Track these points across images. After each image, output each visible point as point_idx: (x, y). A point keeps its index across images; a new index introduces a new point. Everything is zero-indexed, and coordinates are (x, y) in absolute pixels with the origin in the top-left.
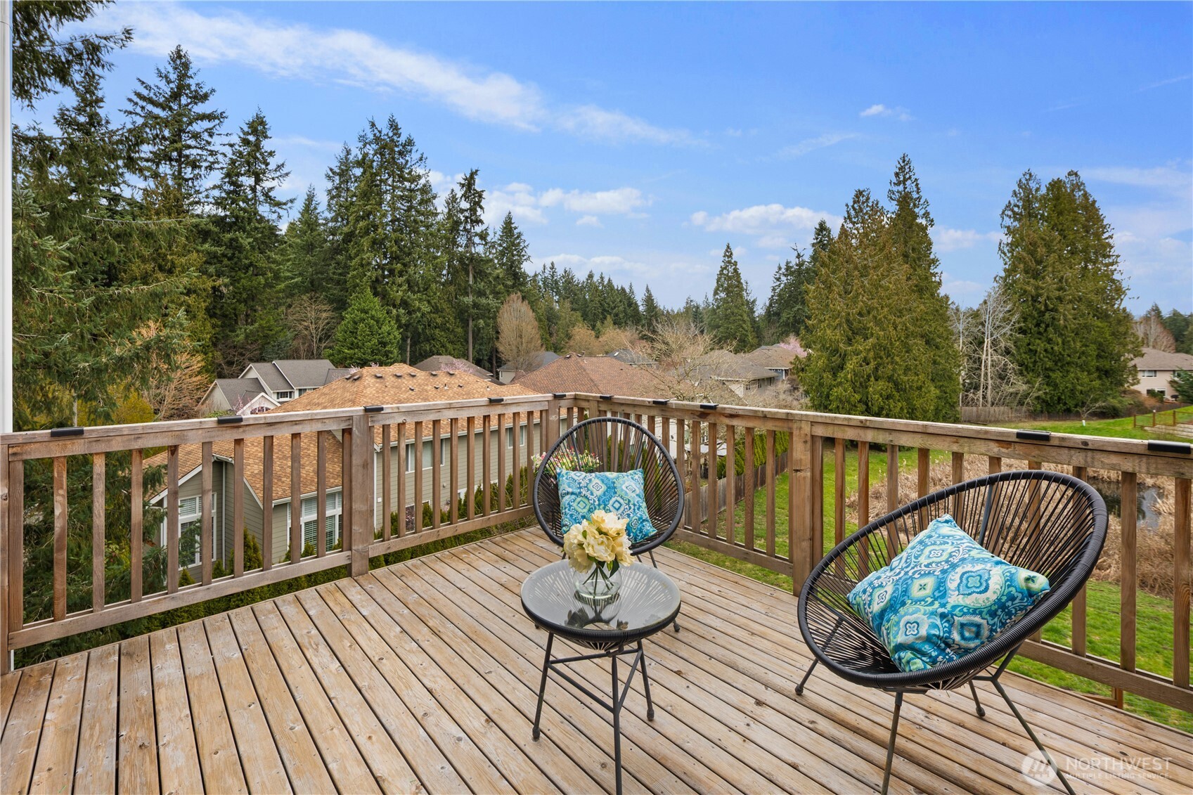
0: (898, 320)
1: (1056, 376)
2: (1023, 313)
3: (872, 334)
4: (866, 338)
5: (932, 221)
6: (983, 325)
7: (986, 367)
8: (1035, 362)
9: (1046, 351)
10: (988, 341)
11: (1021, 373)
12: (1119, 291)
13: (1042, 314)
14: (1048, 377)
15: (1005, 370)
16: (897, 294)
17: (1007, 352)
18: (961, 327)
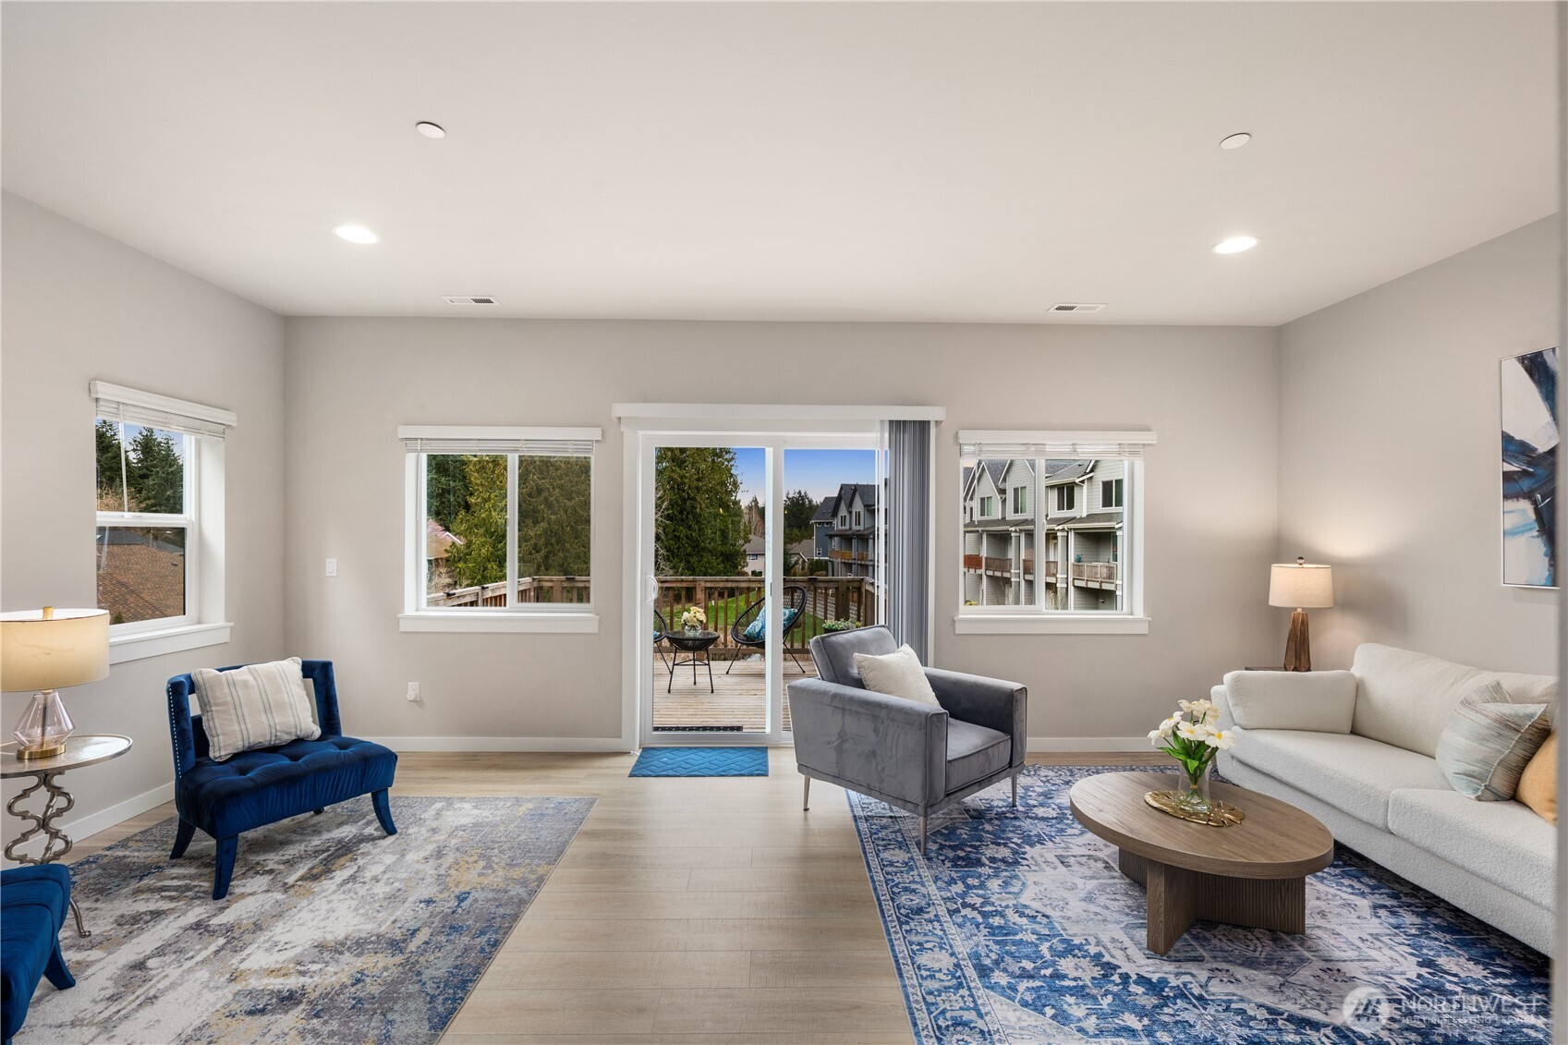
0: (568, 503)
1: (694, 560)
2: (671, 500)
3: (543, 519)
4: (536, 522)
8: (678, 548)
9: (687, 537)
11: (669, 560)
12: (735, 485)
13: (684, 500)
14: (688, 562)
16: (567, 475)
17: (658, 538)
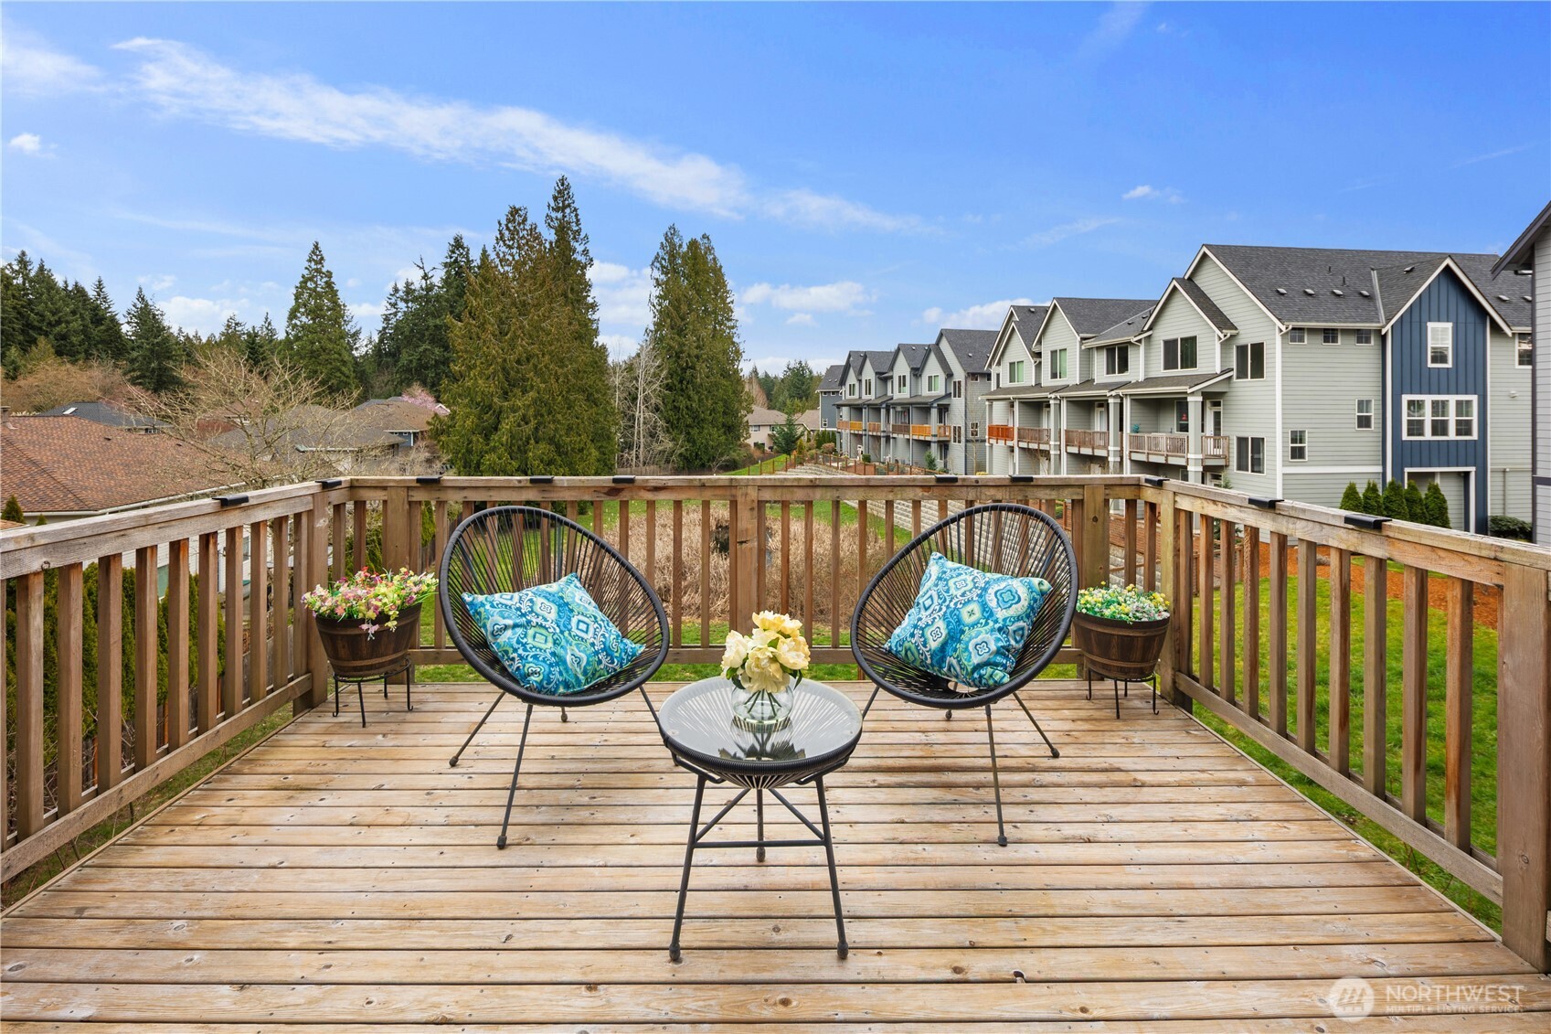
0: (560, 371)
1: (695, 432)
2: (670, 369)
3: (532, 387)
4: (524, 392)
5: (592, 260)
6: (637, 381)
7: (639, 424)
8: (679, 419)
9: (687, 407)
10: (640, 397)
11: (668, 431)
12: (738, 353)
13: (684, 370)
14: (688, 433)
15: (655, 428)
16: (558, 340)
17: (657, 409)
18: (617, 382)
